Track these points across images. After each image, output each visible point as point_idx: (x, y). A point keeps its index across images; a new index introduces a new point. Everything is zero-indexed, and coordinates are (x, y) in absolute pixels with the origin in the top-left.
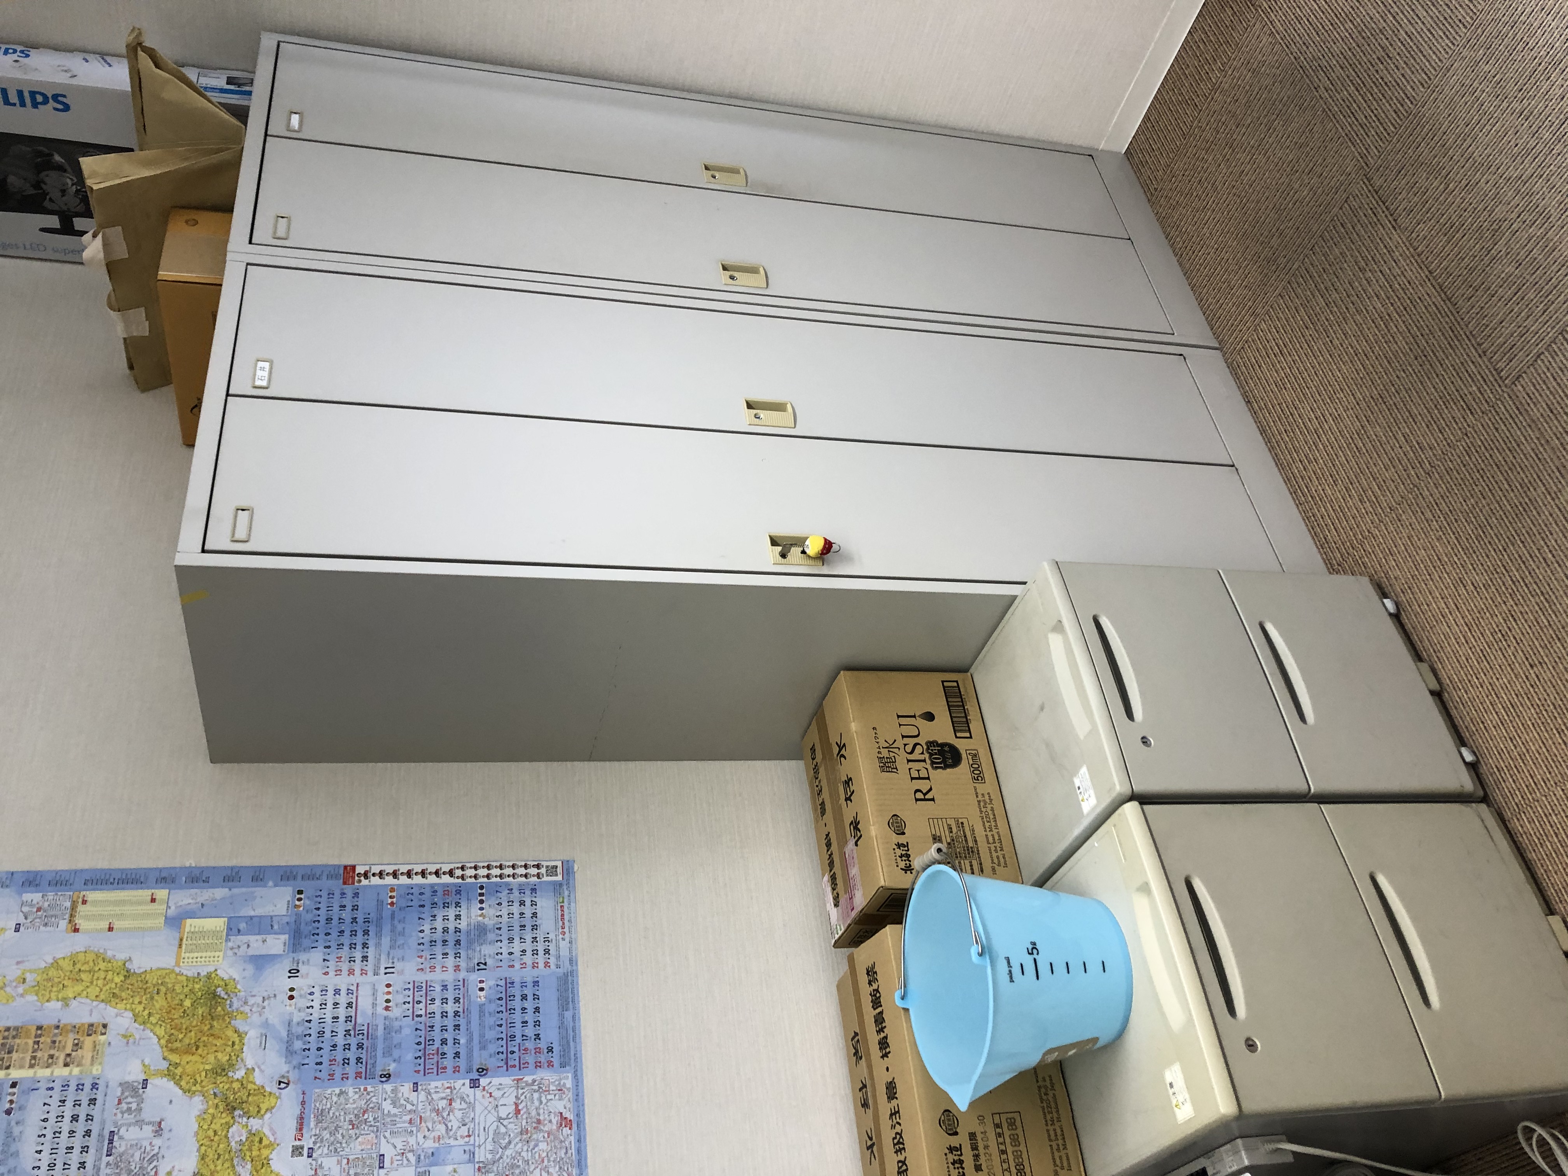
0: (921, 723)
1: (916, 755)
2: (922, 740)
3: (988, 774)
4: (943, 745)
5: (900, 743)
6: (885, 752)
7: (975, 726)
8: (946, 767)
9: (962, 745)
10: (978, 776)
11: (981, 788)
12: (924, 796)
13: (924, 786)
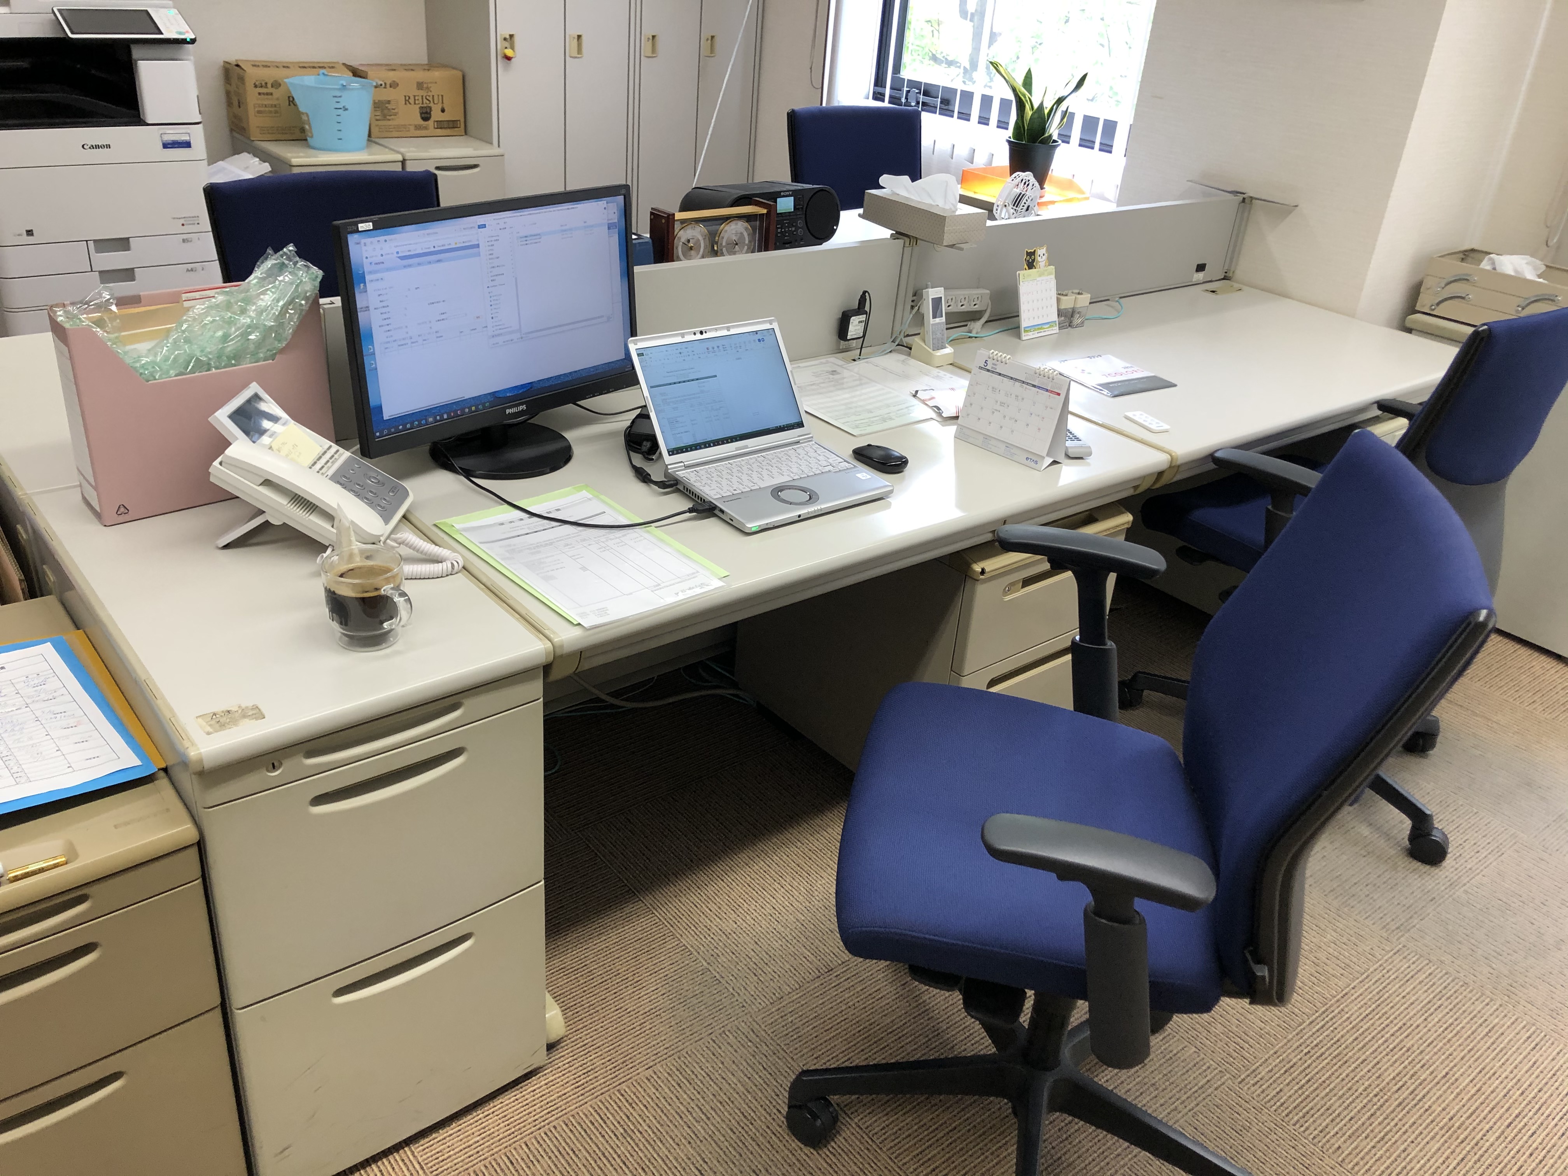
0: (440, 106)
1: (425, 100)
2: (432, 105)
3: (419, 133)
4: (430, 114)
5: (430, 94)
6: (425, 86)
7: (439, 132)
8: (421, 114)
9: (430, 123)
10: (418, 127)
11: (412, 128)
12: (407, 101)
13: (412, 101)
